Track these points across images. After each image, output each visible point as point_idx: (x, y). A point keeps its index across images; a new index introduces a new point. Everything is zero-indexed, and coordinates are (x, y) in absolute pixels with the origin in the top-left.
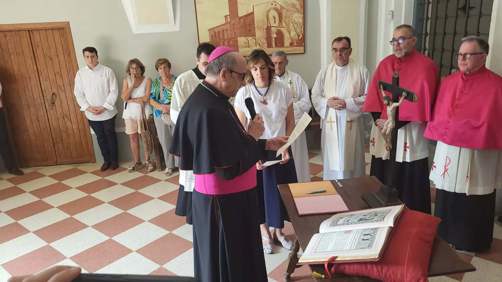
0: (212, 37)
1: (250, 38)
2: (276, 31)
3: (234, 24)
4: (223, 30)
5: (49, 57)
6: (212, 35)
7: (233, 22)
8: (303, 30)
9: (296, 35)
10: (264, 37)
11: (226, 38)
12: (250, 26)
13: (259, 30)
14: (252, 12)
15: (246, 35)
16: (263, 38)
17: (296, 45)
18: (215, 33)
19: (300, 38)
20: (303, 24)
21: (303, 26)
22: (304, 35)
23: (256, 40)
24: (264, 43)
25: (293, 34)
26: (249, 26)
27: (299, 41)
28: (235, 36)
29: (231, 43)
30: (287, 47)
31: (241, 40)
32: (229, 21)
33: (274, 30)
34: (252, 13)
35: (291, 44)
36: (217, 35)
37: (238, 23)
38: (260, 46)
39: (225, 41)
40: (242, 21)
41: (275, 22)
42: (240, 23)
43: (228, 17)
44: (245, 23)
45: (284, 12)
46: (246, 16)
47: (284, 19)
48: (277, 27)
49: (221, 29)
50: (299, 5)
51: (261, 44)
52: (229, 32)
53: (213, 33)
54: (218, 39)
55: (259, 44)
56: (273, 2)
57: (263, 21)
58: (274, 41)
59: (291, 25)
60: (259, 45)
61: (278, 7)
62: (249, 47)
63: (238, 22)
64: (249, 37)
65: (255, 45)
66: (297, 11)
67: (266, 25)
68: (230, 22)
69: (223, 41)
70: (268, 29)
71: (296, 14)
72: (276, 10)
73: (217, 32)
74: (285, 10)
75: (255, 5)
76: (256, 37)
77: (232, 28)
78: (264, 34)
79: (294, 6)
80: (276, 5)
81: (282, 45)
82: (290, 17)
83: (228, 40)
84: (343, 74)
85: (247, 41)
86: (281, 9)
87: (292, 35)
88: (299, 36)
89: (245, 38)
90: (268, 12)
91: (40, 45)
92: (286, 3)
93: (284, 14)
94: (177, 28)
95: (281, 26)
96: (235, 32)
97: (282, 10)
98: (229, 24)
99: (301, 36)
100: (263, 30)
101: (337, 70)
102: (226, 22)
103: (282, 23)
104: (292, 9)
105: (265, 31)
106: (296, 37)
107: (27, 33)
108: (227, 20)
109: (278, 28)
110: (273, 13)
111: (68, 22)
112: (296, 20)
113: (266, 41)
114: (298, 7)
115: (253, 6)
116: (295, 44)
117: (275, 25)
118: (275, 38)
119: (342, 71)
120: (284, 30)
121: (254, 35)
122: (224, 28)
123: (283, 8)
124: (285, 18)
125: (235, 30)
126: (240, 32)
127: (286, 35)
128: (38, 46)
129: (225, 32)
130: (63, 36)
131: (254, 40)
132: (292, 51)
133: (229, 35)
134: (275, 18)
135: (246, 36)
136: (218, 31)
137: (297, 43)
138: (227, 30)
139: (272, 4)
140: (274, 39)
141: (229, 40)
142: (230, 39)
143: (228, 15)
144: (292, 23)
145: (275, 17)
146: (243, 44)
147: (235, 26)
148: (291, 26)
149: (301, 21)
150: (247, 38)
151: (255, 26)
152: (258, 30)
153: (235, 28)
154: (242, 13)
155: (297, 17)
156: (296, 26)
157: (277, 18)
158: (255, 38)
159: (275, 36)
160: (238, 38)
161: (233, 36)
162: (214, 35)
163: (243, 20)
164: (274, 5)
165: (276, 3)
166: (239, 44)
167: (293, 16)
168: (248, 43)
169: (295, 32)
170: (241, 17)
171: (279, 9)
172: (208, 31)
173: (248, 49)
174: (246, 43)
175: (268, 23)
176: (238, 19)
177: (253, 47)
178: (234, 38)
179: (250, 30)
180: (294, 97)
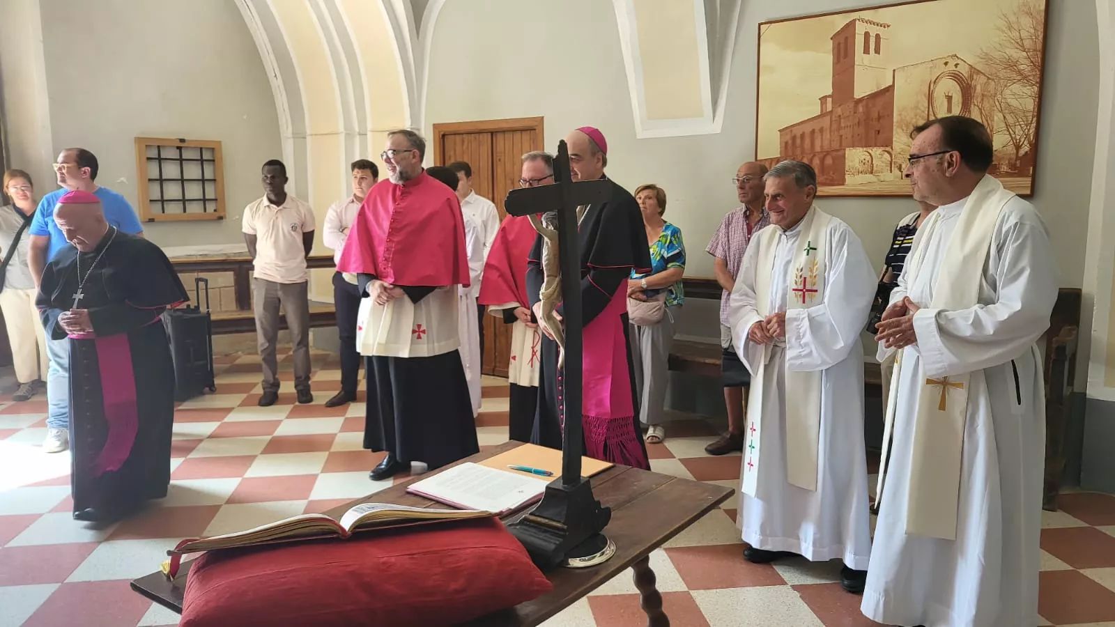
0: (785, 146)
1: (875, 152)
3: (840, 116)
4: (813, 132)
5: (511, 179)
6: (786, 143)
7: (839, 111)
8: (1032, 130)
9: (1011, 143)
11: (818, 149)
12: (881, 120)
13: (903, 130)
14: (890, 86)
15: (867, 144)
17: (1009, 171)
18: (794, 138)
19: (1022, 152)
20: (1035, 114)
21: (1035, 119)
22: (1036, 146)
23: (891, 157)
26: (879, 121)
27: (1018, 162)
28: (841, 145)
29: (829, 161)
31: (855, 156)
32: (829, 107)
34: (890, 89)
36: (798, 142)
37: (852, 113)
38: (902, 172)
39: (814, 155)
40: (861, 109)
42: (855, 113)
43: (829, 100)
44: (867, 113)
45: (979, 84)
46: (873, 96)
47: (976, 100)
49: (807, 129)
50: (1027, 62)
52: (827, 135)
53: (788, 138)
54: (798, 151)
55: (901, 165)
56: (949, 59)
57: (917, 107)
59: (998, 117)
60: (900, 168)
61: (964, 70)
62: (872, 173)
63: (850, 112)
64: (875, 149)
65: (889, 168)
66: (1019, 78)
68: (832, 111)
69: (810, 156)
71: (1016, 88)
72: (956, 77)
73: (798, 135)
74: (983, 76)
75: (898, 68)
76: (892, 148)
77: (835, 126)
79: (1011, 65)
80: (956, 65)
82: (995, 95)
83: (821, 155)
85: (868, 158)
86: (971, 77)
88: (1018, 147)
89: (865, 149)
90: (932, 85)
91: (502, 158)
92: (987, 58)
93: (978, 88)
94: (716, 127)
96: (841, 136)
97: (975, 77)
98: (829, 117)
99: (1026, 148)
102: (822, 111)
104: (1008, 73)
106: (1011, 149)
107: (490, 134)
108: (824, 106)
110: (947, 86)
112: (1014, 103)
114: (1021, 67)
115: (894, 71)
116: (1005, 169)
121: (888, 143)
122: (816, 126)
123: (979, 72)
124: (979, 100)
125: (842, 132)
126: (853, 137)
128: (500, 160)
129: (817, 134)
130: (533, 142)
131: (887, 156)
133: (826, 143)
134: (949, 98)
135: (866, 147)
136: (801, 132)
137: (1012, 166)
138: (821, 130)
139: (946, 64)
141: (825, 156)
142: (828, 153)
143: (829, 96)
144: (1001, 111)
145: (952, 97)
146: (857, 165)
147: (842, 121)
148: (996, 118)
149: (1030, 105)
151: (895, 120)
152: (899, 131)
153: (843, 125)
154: (862, 88)
155: (1020, 96)
156: (1010, 120)
157: (958, 99)
158: (890, 150)
160: (847, 149)
161: (836, 145)
162: (790, 142)
163: (863, 106)
164: (951, 67)
165: (959, 61)
166: (848, 163)
167: (1007, 92)
168: (870, 161)
169: (1009, 136)
170: (861, 100)
171: (966, 76)
172: (779, 133)
173: (869, 177)
174: (864, 164)
175: (931, 113)
176: (852, 105)
177: (882, 172)
178: (837, 150)
179: (879, 132)
180: (816, 291)
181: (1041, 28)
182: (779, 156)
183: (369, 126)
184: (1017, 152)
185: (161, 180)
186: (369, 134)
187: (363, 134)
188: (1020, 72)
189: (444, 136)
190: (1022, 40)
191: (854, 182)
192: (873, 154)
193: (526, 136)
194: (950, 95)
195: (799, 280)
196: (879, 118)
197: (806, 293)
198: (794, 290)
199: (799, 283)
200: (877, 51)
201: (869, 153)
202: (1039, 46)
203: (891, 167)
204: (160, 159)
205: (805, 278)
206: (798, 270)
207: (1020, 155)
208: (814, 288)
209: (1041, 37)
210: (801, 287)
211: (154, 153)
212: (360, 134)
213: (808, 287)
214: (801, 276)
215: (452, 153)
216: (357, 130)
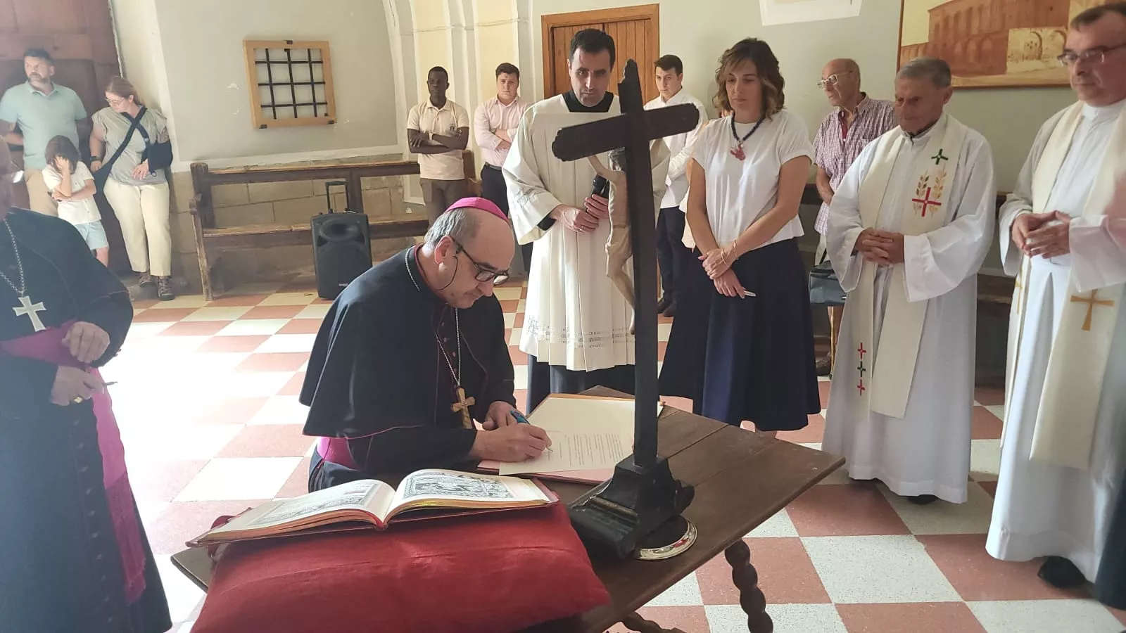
0: (935, 29)
1: (1047, 32)
4: (970, 11)
6: (937, 26)
11: (974, 31)
15: (1036, 23)
18: (946, 20)
28: (1003, 26)
29: (988, 45)
31: (1020, 38)
36: (951, 23)
49: (963, 7)
52: (987, 15)
53: (939, 19)
54: (951, 36)
62: (1039, 58)
64: (1045, 30)
69: (964, 43)
73: (952, 15)
77: (997, 3)
83: (979, 39)
84: (1097, 133)
85: (1036, 40)
89: (1033, 30)
94: (855, 9)
96: (1005, 15)
101: (1085, 121)
111: (658, 5)
119: (1097, 123)
121: (1062, 22)
122: (974, 3)
125: (1006, 10)
129: (975, 14)
130: (648, 34)
131: (1060, 38)
133: (985, 24)
135: (1034, 27)
136: (955, 13)
138: (980, 9)
141: (983, 40)
142: (988, 35)
146: (1023, 50)
150: (1037, 32)
158: (1065, 30)
160: (1011, 30)
161: (997, 26)
162: (941, 25)
166: (1011, 48)
168: (1038, 45)
172: (928, 15)
173: (1036, 64)
174: (1031, 47)
178: (997, 33)
179: (1051, 9)
180: (939, 204)
182: (927, 41)
183: (476, 21)
185: (271, 84)
186: (476, 29)
187: (470, 29)
189: (553, 28)
191: (1016, 70)
192: (1042, 36)
193: (640, 26)
195: (922, 190)
197: (928, 205)
198: (914, 200)
199: (921, 193)
201: (1037, 34)
204: (268, 62)
205: (929, 189)
206: (922, 178)
208: (938, 201)
210: (923, 198)
211: (262, 56)
212: (466, 29)
213: (931, 198)
214: (925, 186)
215: (562, 48)
216: (464, 25)
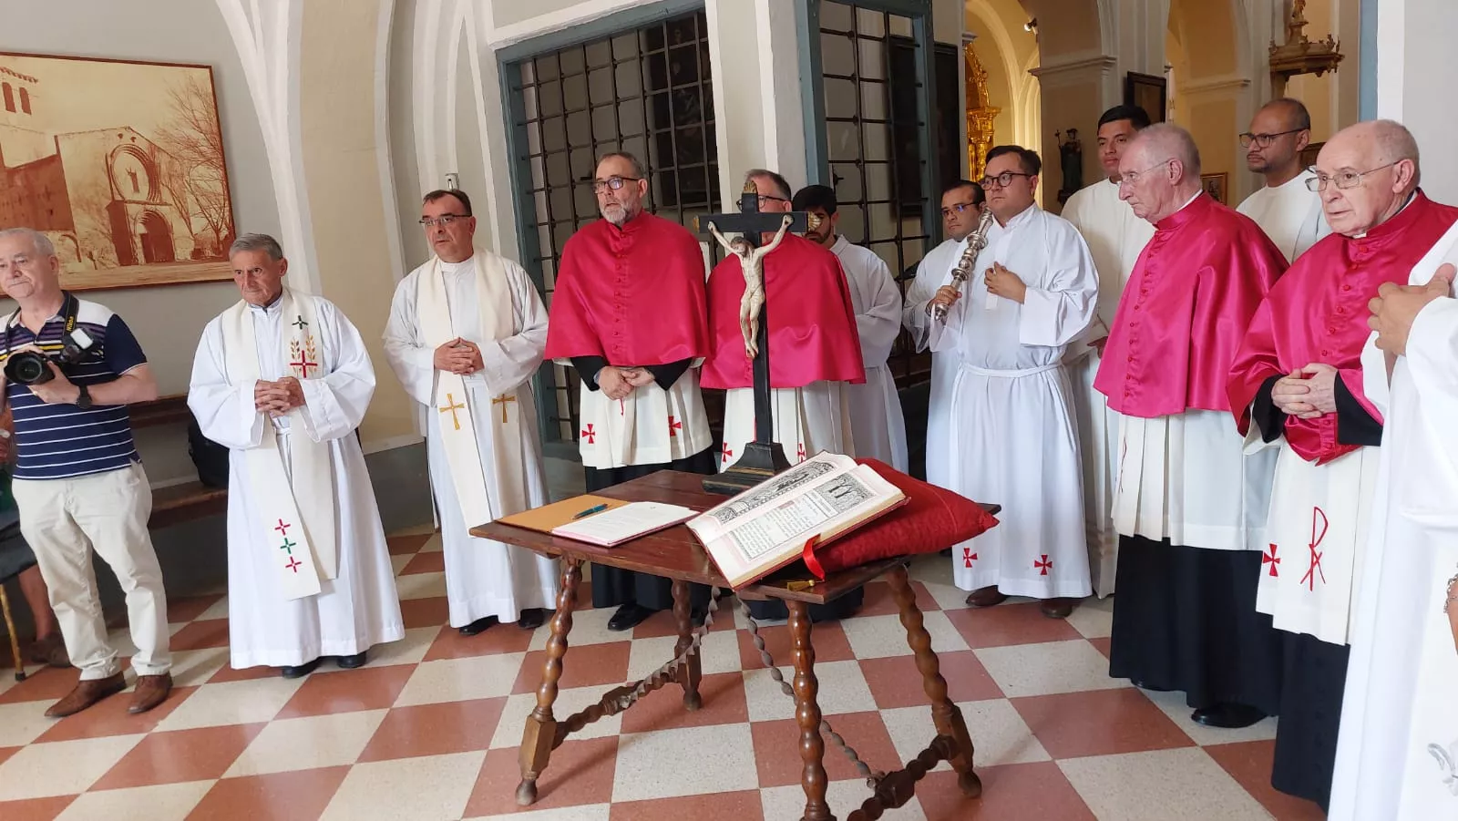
2: (142, 215)
8: (227, 214)
9: (210, 226)
10: (103, 233)
12: (52, 198)
13: (84, 210)
14: (54, 156)
16: (101, 235)
17: (214, 255)
19: (222, 235)
20: (226, 197)
21: (227, 202)
22: (233, 229)
23: (76, 242)
24: (107, 252)
25: (199, 224)
26: (49, 198)
27: (221, 246)
30: (185, 262)
33: (132, 210)
34: (55, 160)
35: (197, 254)
37: (7, 186)
38: (93, 260)
40: (19, 183)
41: (136, 189)
42: (11, 186)
44: (30, 188)
45: (162, 161)
46: (33, 166)
47: (164, 180)
48: (145, 203)
50: (205, 143)
51: (95, 254)
55: (91, 253)
56: (123, 132)
57: (96, 184)
58: (140, 245)
59: (190, 199)
60: (91, 256)
61: (142, 145)
63: (3, 184)
65: (76, 257)
66: (203, 159)
67: (107, 197)
70: (117, 210)
71: (202, 169)
72: (135, 152)
74: (165, 155)
75: (62, 135)
76: (74, 232)
78: (103, 225)
79: (192, 145)
80: (133, 139)
81: (169, 257)
82: (183, 175)
84: (462, 280)
86: (152, 153)
87: (196, 228)
88: (217, 231)
90: (109, 159)
92: (166, 135)
93: (163, 167)
95: (158, 201)
97: (156, 153)
99: (224, 233)
100: (99, 211)
101: (445, 274)
103: (159, 192)
104: (186, 153)
105: (106, 214)
106: (211, 233)
109: (148, 207)
110: (126, 162)
112: (202, 184)
113: (113, 246)
114: (203, 149)
115: (56, 137)
116: (209, 253)
117: (136, 196)
118: (142, 236)
120: (169, 213)
121: (67, 226)
123: (160, 150)
124: (167, 179)
126: (14, 217)
127: (178, 228)
131: (69, 241)
132: (202, 274)
134: (133, 176)
137: (216, 250)
139: (121, 136)
140: (138, 240)
144: (193, 193)
145: (134, 174)
148: (189, 202)
149: (219, 188)
151: (71, 198)
152: (79, 210)
154: (15, 156)
155: (210, 179)
156: (204, 202)
157: (142, 176)
158: (73, 235)
159: (140, 229)
163: (22, 179)
164: (127, 140)
165: (135, 135)
167: (193, 173)
169: (205, 219)
170: (13, 172)
171: (147, 152)
175: (115, 190)
176: (3, 176)
177: (68, 262)
179: (52, 212)
180: (316, 365)
181: (212, 111)
184: (218, 235)
188: (201, 153)
190: (197, 121)
194: (133, 171)
195: (296, 354)
196: (48, 194)
197: (307, 367)
198: (292, 364)
199: (296, 356)
200: (26, 109)
202: (215, 129)
203: (79, 256)
205: (303, 352)
206: (293, 344)
207: (221, 239)
208: (314, 362)
209: (215, 119)
210: (300, 361)
213: (308, 361)
214: (298, 350)
